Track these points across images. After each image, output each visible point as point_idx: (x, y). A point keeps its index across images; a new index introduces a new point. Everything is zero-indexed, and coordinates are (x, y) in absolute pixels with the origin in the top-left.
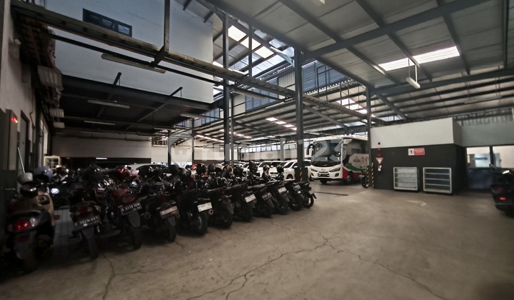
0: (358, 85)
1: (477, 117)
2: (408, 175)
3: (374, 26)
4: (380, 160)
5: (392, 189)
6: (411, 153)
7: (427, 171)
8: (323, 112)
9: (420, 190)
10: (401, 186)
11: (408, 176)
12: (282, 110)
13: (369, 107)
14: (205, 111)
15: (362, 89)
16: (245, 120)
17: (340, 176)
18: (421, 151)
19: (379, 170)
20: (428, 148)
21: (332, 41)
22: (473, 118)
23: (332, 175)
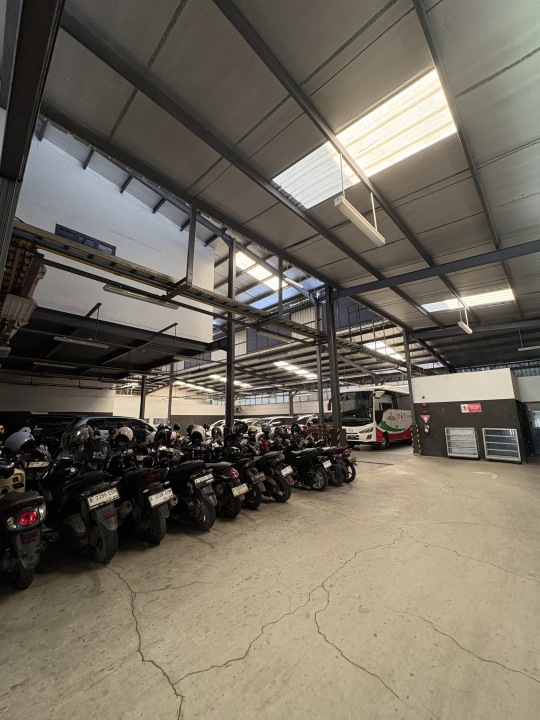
0: (392, 326)
1: (530, 367)
2: (462, 438)
3: (424, 265)
4: (426, 418)
5: (445, 455)
6: (465, 409)
7: (487, 432)
8: (347, 356)
9: (481, 457)
10: (455, 452)
11: (465, 439)
12: (295, 352)
13: (407, 351)
14: (200, 352)
15: (398, 330)
16: (245, 363)
17: (374, 439)
18: (477, 407)
19: (426, 430)
20: (486, 404)
21: (373, 279)
22: (525, 367)
23: (363, 438)
